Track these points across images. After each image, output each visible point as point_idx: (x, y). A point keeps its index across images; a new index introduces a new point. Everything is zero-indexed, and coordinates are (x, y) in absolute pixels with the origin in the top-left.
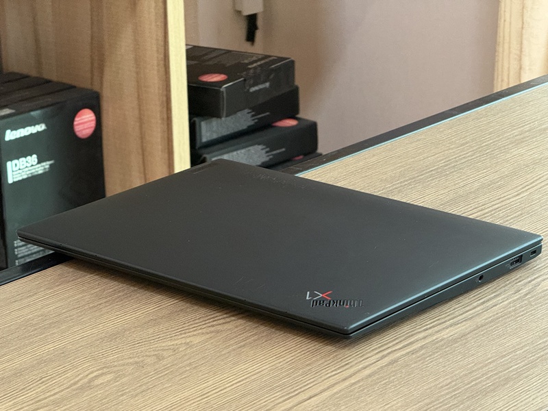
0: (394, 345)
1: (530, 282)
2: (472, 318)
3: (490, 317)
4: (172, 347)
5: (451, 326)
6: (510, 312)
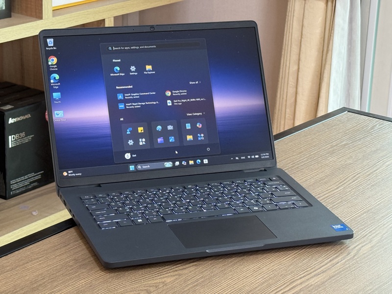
1: (355, 247)
2: (326, 271)
3: (336, 271)
5: (315, 276)
6: (347, 268)
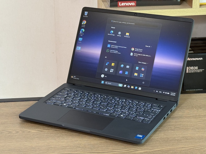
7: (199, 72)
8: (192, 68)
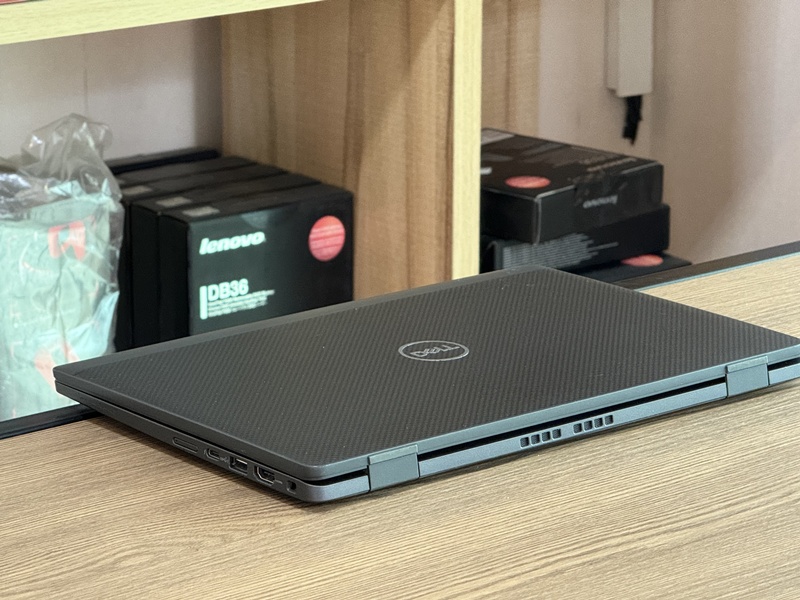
0: (569, 551)
4: (251, 527)
7: (252, 306)
8: (224, 289)
